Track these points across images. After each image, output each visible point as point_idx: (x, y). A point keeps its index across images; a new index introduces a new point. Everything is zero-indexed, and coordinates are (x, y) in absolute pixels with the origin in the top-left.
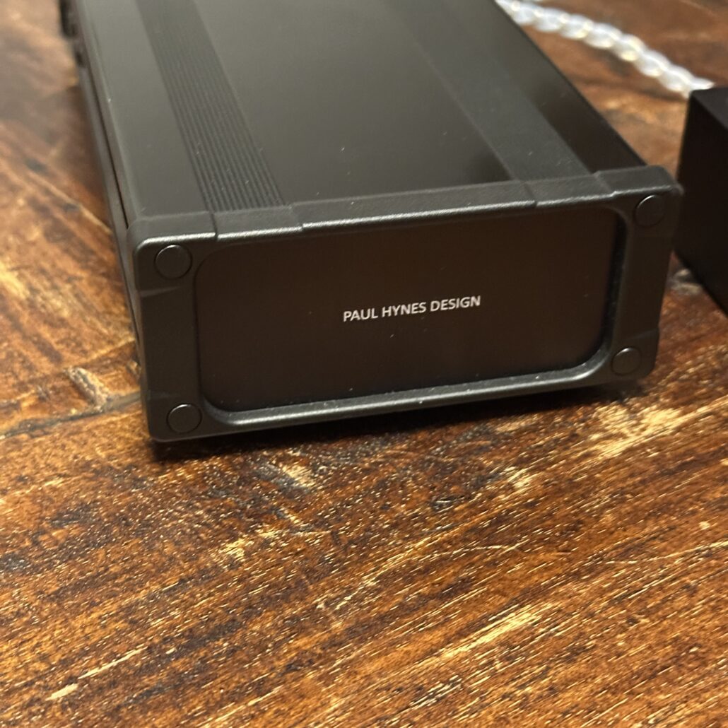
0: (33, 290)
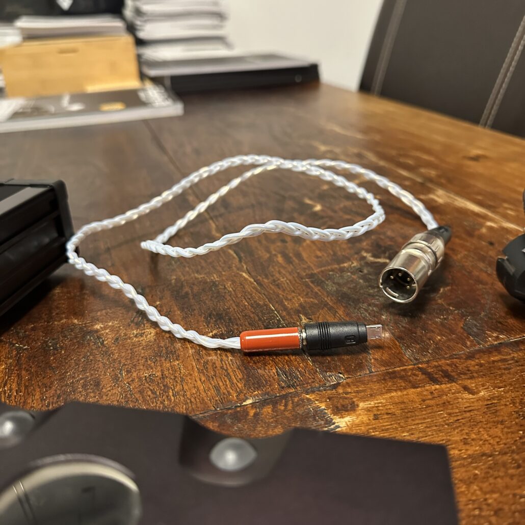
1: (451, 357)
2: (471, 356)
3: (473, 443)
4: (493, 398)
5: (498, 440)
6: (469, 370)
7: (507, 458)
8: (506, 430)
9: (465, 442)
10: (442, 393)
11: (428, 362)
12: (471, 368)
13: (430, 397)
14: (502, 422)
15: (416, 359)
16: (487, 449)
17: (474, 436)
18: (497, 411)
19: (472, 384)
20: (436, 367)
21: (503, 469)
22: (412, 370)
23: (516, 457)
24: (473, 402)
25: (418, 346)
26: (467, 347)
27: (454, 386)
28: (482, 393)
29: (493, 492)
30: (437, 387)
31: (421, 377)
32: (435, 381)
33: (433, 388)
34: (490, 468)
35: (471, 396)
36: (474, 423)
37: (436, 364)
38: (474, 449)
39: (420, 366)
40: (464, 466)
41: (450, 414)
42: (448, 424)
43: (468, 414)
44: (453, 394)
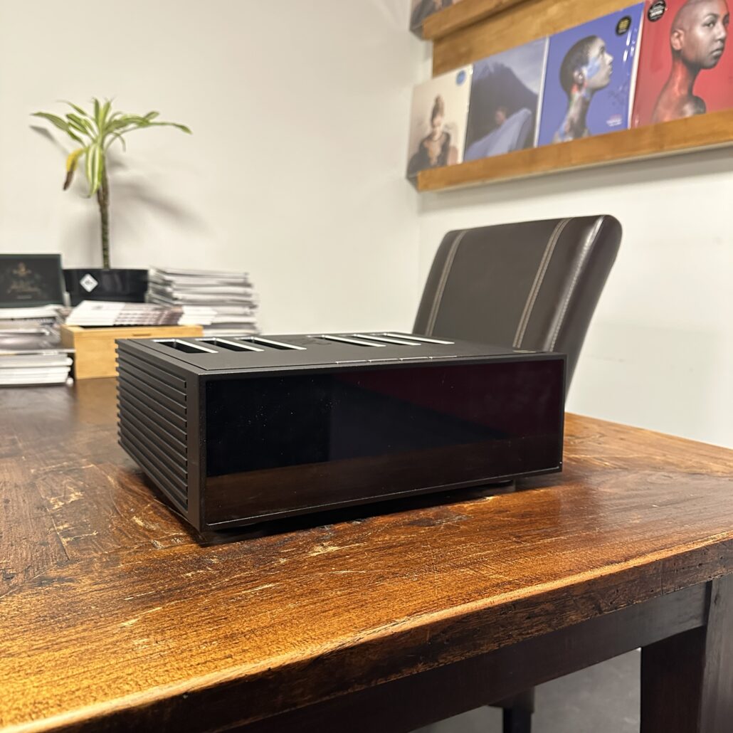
0: (145, 524)
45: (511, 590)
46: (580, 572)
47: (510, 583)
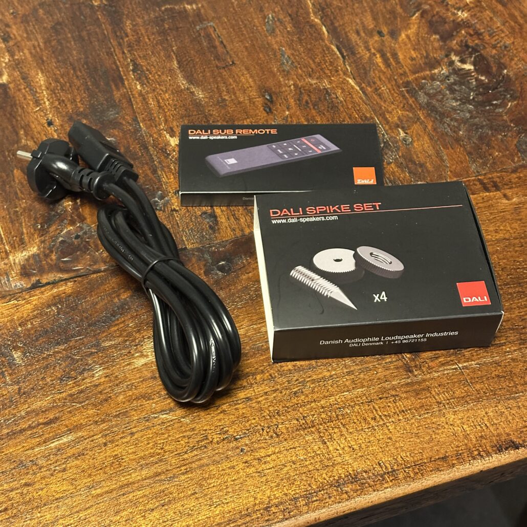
1: (501, 171)
2: (514, 171)
3: (501, 232)
4: (520, 204)
5: (515, 230)
6: (510, 182)
7: (517, 241)
8: (522, 225)
9: (496, 231)
10: (490, 199)
11: (485, 174)
12: (513, 180)
13: (481, 201)
14: (521, 220)
15: (478, 172)
16: (507, 236)
17: (502, 228)
18: (520, 212)
19: (509, 192)
20: (490, 178)
21: (513, 248)
22: (473, 180)
23: (522, 241)
24: (507, 206)
25: (481, 161)
26: (514, 162)
27: (498, 194)
28: (514, 200)
29: (504, 259)
30: (488, 194)
31: (479, 186)
32: (486, 189)
33: (485, 194)
34: (506, 246)
35: (507, 201)
36: (504, 220)
37: (490, 176)
38: (500, 235)
39: (480, 177)
40: (492, 245)
41: (491, 213)
42: (488, 220)
43: (502, 214)
44: (497, 199)
45: (349, 498)
46: (453, 465)
47: (354, 478)
